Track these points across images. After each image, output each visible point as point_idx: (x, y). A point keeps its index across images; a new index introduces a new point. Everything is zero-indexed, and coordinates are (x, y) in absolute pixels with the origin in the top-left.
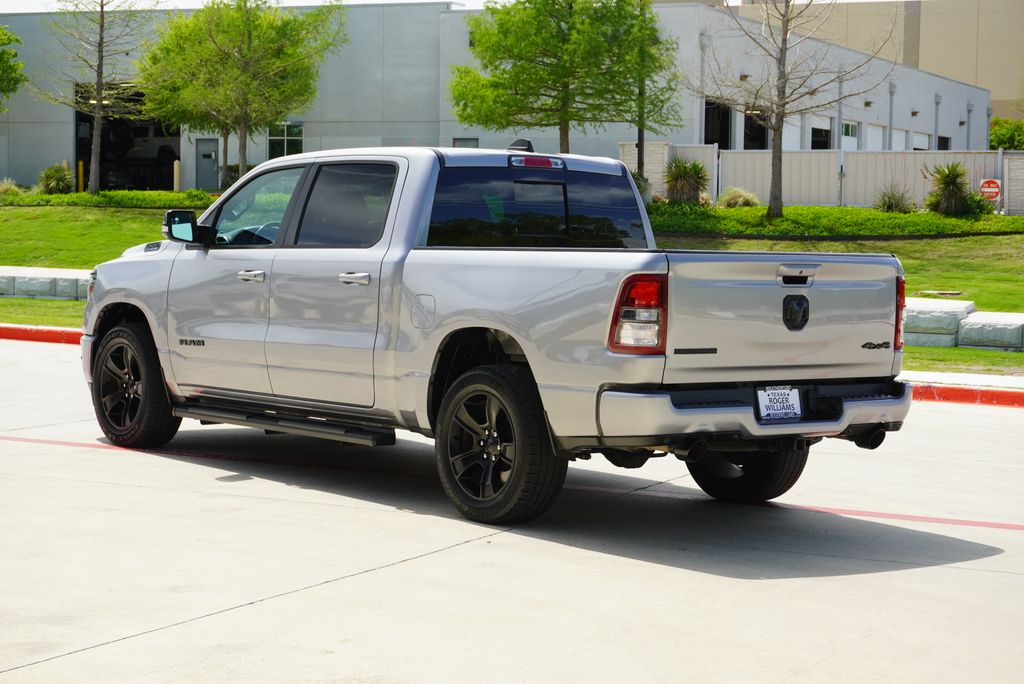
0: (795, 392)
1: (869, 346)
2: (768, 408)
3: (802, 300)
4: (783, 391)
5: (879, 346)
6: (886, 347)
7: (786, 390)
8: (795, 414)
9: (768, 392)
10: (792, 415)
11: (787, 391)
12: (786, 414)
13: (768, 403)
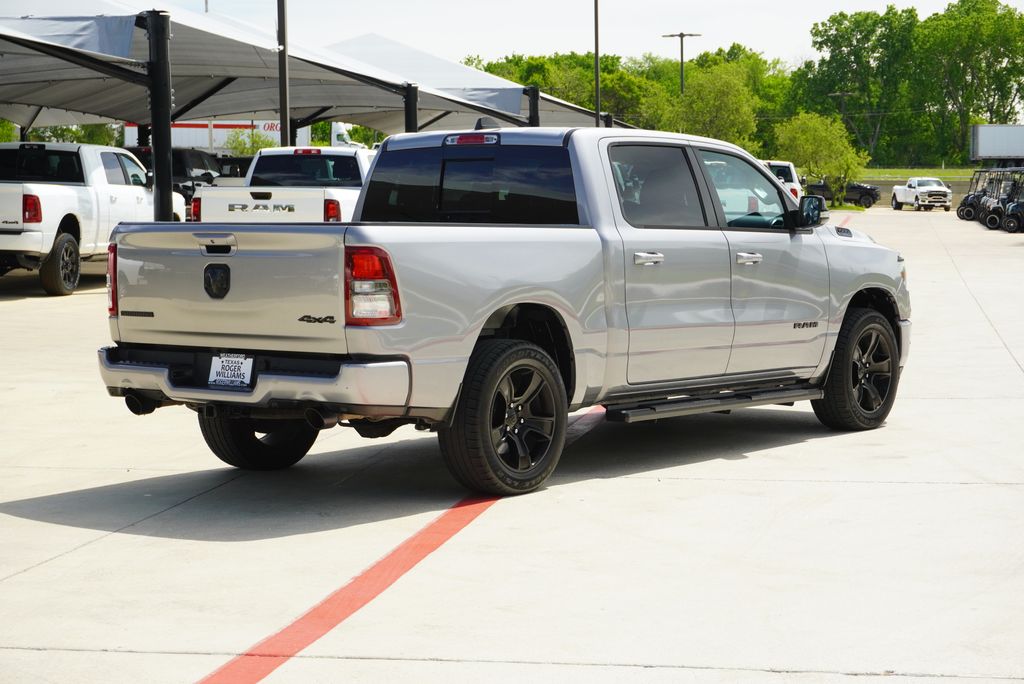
0: (250, 362)
1: (307, 319)
2: (218, 374)
3: (225, 269)
4: (237, 360)
5: (319, 320)
6: (330, 322)
7: (240, 359)
8: (242, 382)
9: (223, 359)
10: (238, 383)
11: (242, 360)
12: (232, 382)
13: (220, 370)
